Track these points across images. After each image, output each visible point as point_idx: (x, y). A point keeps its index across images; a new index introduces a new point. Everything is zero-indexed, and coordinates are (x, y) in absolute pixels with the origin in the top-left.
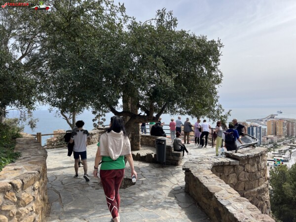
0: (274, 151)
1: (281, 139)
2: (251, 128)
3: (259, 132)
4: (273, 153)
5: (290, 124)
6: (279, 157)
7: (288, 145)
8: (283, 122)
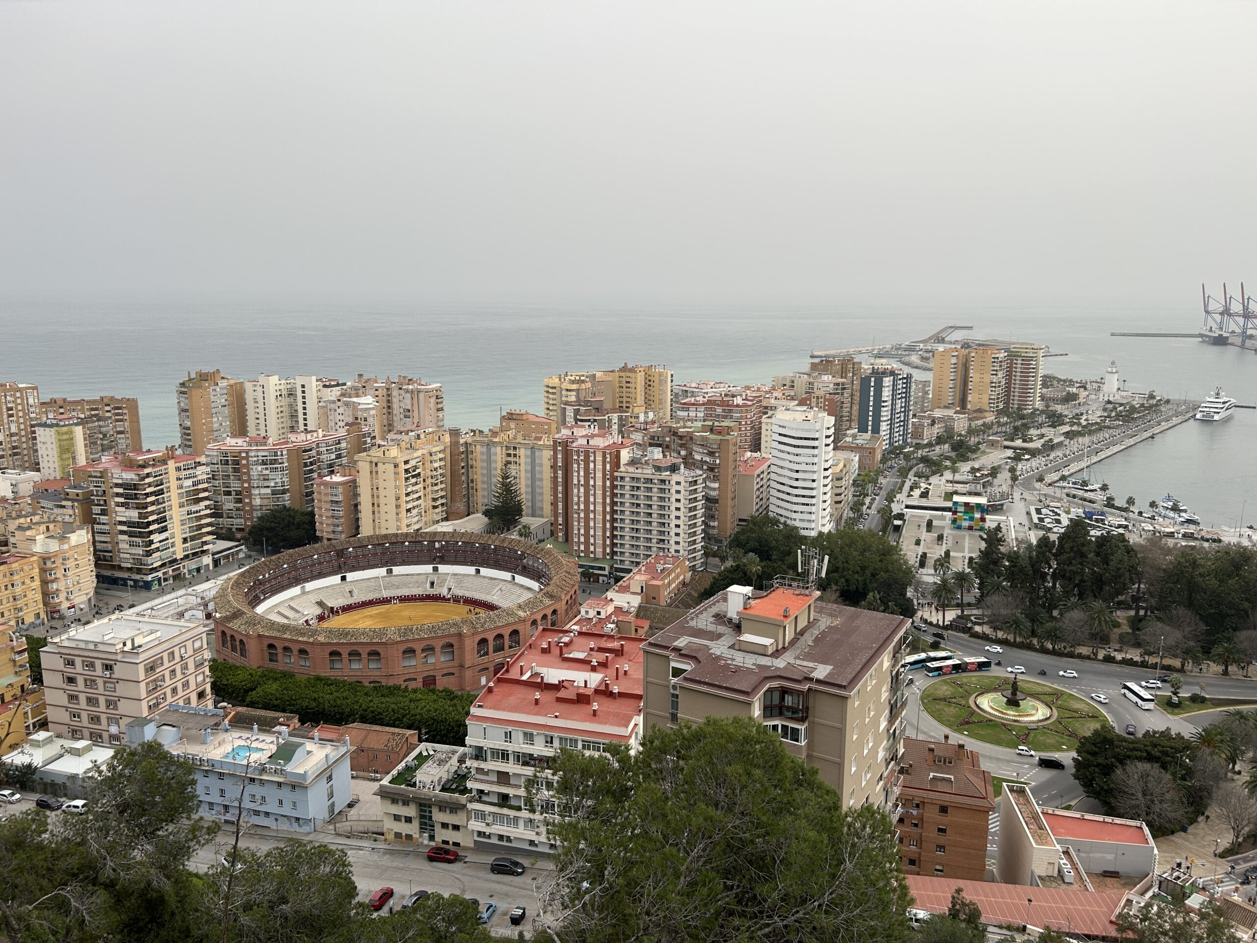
0: (955, 471)
1: (980, 422)
2: (873, 379)
3: (902, 398)
4: (950, 477)
5: (1020, 362)
6: (970, 494)
7: (1007, 447)
8: (993, 356)
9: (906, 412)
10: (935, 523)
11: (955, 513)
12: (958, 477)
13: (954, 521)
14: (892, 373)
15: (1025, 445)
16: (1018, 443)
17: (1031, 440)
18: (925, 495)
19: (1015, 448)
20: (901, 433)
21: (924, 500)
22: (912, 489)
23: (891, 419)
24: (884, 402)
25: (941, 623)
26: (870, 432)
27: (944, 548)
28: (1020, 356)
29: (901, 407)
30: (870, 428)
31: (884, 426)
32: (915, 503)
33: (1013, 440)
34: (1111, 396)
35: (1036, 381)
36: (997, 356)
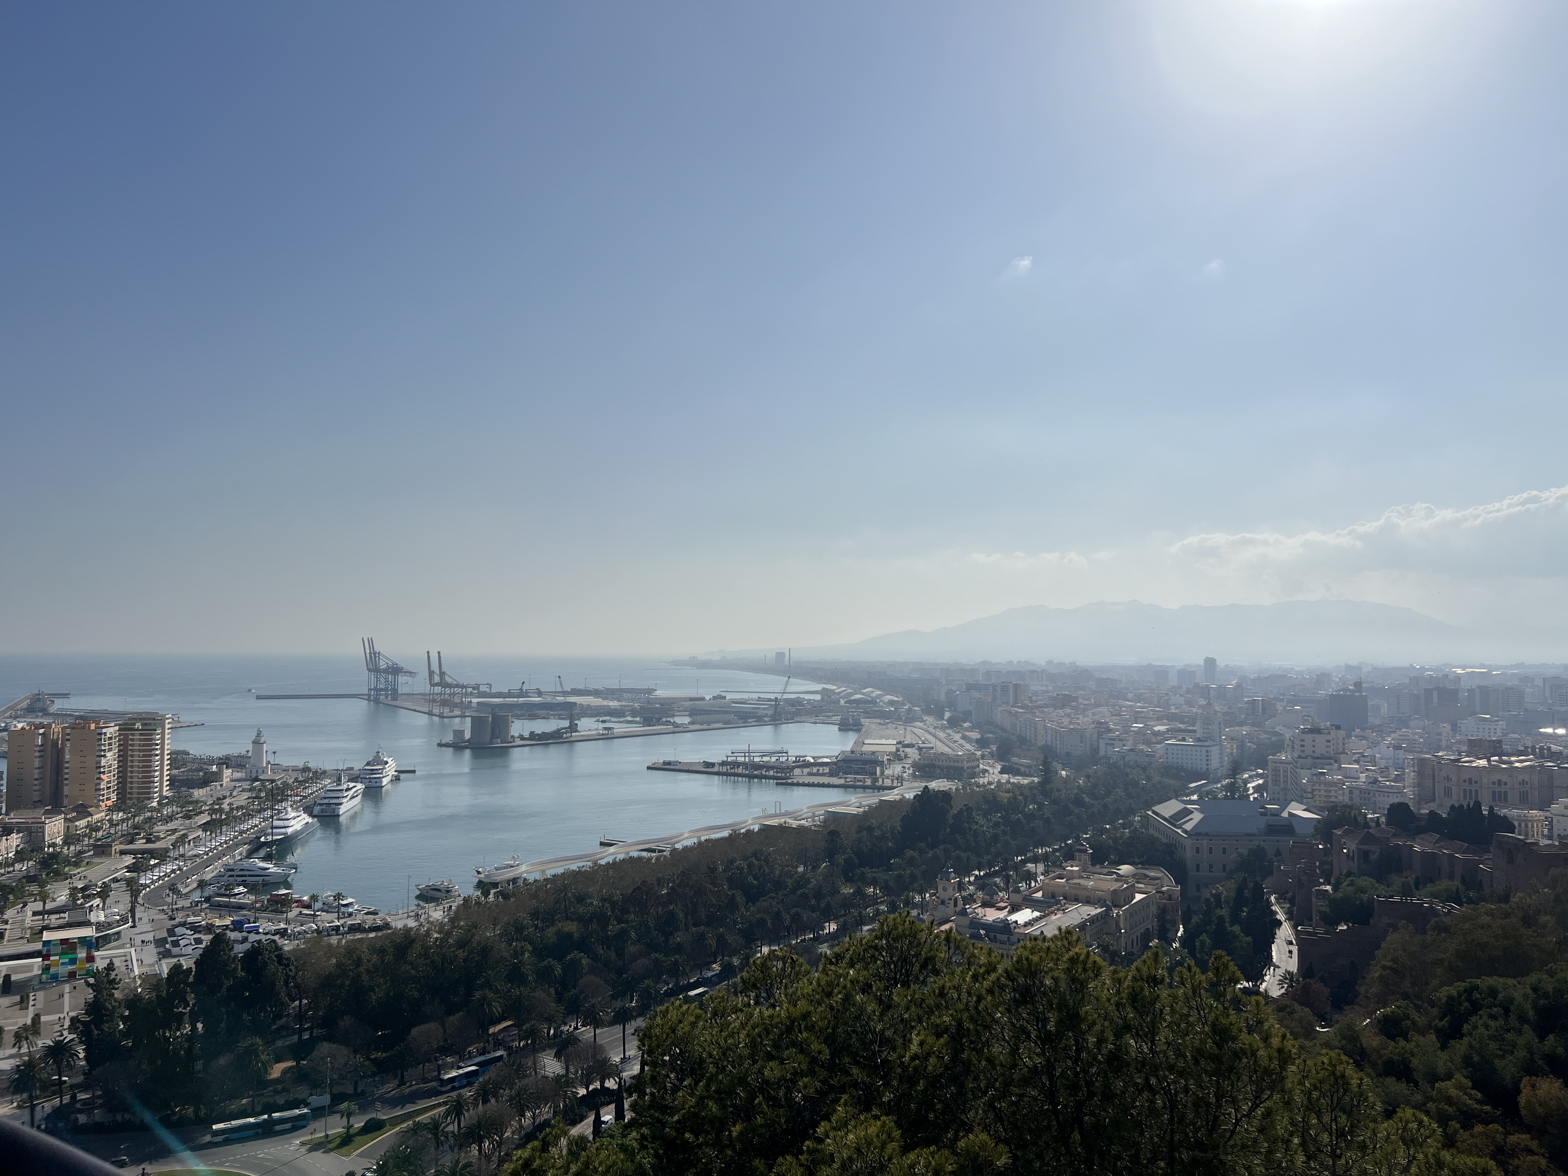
0: (45, 896)
1: (81, 823)
4: (38, 907)
5: (137, 737)
6: (69, 925)
7: (123, 853)
8: (99, 731)
10: (15, 978)
11: (46, 957)
13: (47, 968)
15: (150, 846)
16: (140, 844)
17: (158, 839)
19: (134, 853)
27: (30, 1013)
28: (137, 730)
33: (131, 842)
34: (260, 771)
35: (162, 760)
36: (104, 731)
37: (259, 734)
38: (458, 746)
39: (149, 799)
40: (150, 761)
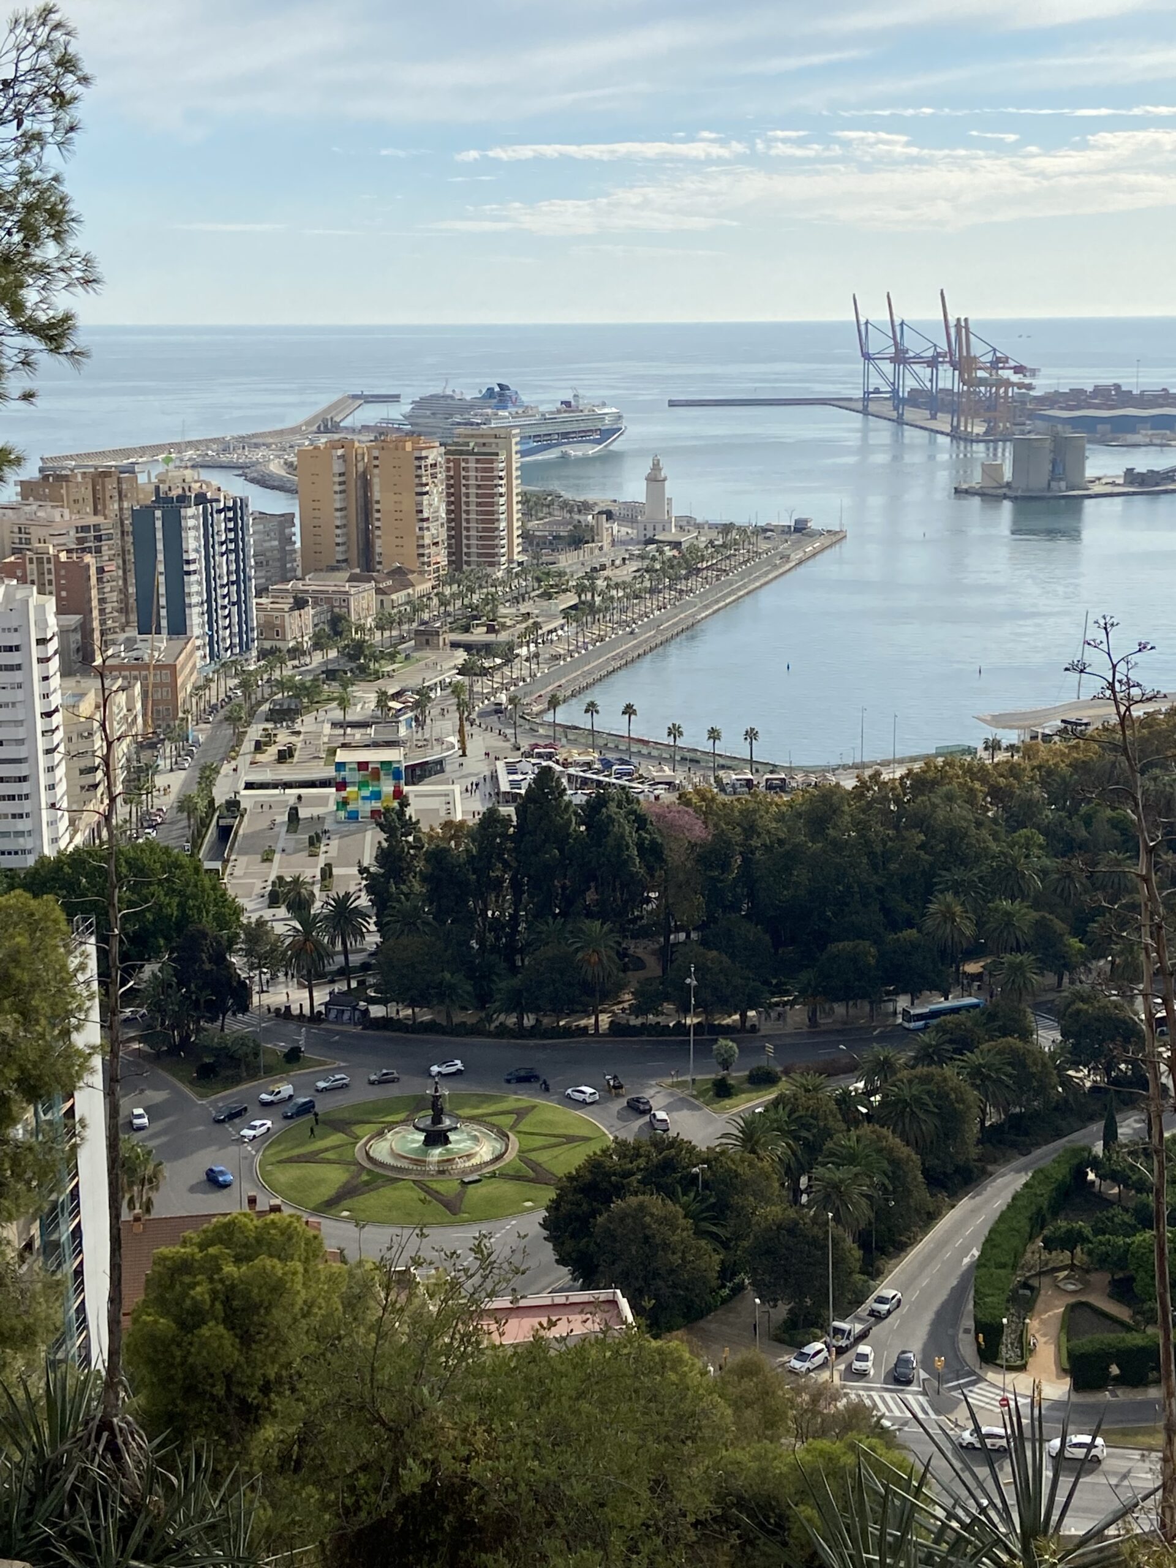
0: (346, 703)
1: (399, 597)
2: (158, 513)
3: (228, 551)
4: (337, 715)
5: (472, 465)
6: (376, 745)
7: (455, 645)
8: (417, 454)
9: (240, 580)
10: (303, 813)
11: (341, 786)
12: (356, 713)
13: (343, 803)
14: (201, 499)
15: (491, 637)
16: (479, 634)
17: (504, 626)
18: (285, 756)
19: (468, 647)
20: (236, 629)
21: (283, 768)
22: (259, 747)
23: (209, 601)
24: (188, 562)
25: (307, 1011)
26: (165, 631)
27: (321, 861)
28: (472, 453)
29: (229, 573)
30: (164, 623)
31: (196, 620)
32: (267, 776)
33: (466, 629)
34: (659, 527)
35: (509, 503)
36: (424, 454)
37: (656, 467)
38: (990, 495)
39: (492, 564)
40: (492, 504)
